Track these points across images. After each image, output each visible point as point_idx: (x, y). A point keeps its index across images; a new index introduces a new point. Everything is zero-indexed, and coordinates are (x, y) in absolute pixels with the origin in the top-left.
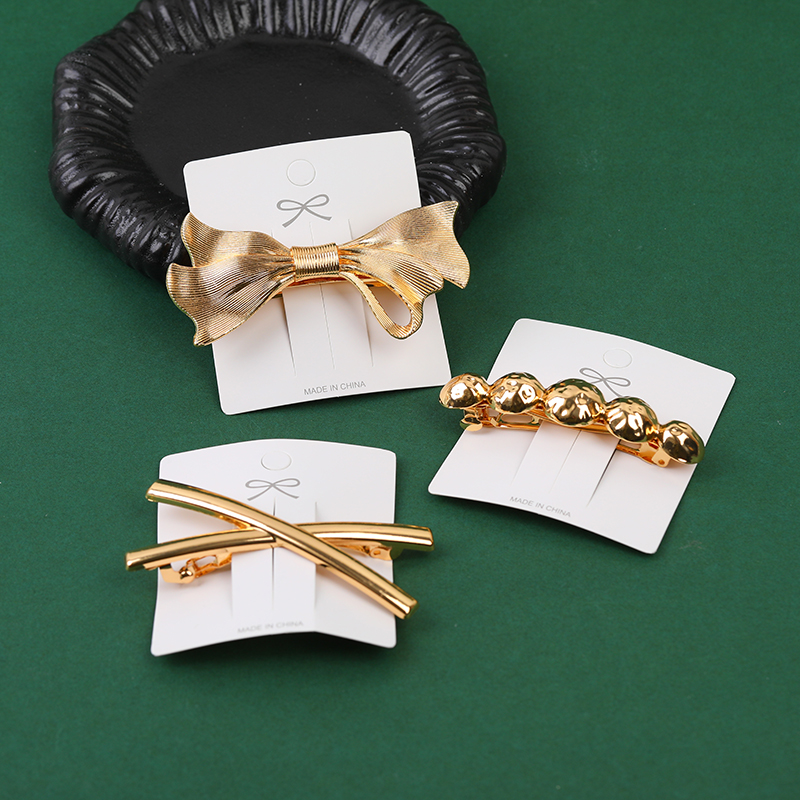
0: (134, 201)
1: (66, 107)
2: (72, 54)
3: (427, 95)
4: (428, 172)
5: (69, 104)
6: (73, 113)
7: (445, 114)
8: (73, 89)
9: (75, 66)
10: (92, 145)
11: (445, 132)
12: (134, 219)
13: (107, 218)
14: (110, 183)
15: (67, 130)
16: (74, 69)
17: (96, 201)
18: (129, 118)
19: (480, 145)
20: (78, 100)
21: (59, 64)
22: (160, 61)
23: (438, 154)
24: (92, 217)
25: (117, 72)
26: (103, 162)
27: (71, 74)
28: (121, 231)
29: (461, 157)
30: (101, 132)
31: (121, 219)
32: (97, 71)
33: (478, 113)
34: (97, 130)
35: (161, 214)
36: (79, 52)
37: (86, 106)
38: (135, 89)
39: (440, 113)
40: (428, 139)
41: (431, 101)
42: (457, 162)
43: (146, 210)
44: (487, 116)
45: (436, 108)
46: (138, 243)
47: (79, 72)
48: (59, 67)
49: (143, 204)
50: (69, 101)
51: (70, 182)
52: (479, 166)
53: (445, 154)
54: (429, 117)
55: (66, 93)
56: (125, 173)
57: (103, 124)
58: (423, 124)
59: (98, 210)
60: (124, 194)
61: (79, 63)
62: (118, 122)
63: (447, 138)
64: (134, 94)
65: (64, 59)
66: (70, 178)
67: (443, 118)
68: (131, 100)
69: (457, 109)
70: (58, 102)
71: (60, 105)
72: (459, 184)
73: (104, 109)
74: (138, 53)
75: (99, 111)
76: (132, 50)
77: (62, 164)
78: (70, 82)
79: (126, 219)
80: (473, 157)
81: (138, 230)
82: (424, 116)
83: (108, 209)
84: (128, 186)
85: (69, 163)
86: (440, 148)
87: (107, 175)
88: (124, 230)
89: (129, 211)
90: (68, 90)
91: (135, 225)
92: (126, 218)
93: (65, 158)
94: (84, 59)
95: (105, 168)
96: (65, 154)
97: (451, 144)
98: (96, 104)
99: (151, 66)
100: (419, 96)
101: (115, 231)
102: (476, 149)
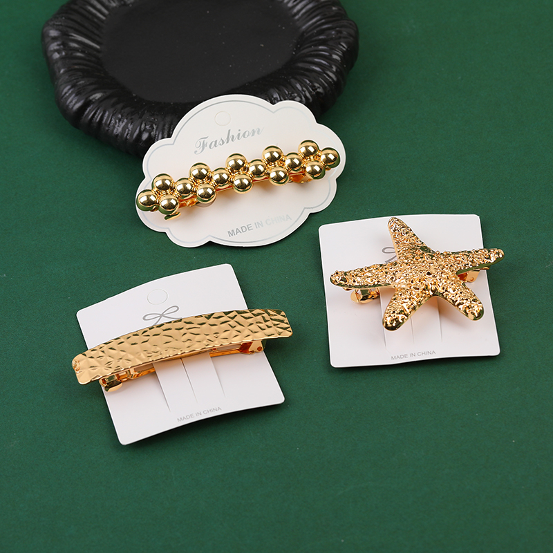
0: (122, 109)
1: (56, 56)
2: (51, 20)
3: (295, 3)
4: (312, 53)
5: (59, 53)
6: (62, 58)
7: (312, 13)
8: (59, 43)
9: (56, 28)
10: (83, 77)
11: (315, 25)
12: (125, 120)
13: (106, 123)
14: (101, 100)
15: (62, 71)
16: (56, 30)
17: (95, 114)
18: (100, 55)
19: (343, 29)
20: (64, 49)
21: (44, 28)
22: (110, 14)
23: (316, 40)
24: (95, 125)
25: (83, 26)
26: (93, 87)
27: (53, 33)
28: (118, 130)
29: (332, 39)
30: (85, 67)
31: (116, 122)
32: (72, 28)
33: (334, 8)
34: (81, 67)
35: (143, 113)
36: (55, 17)
37: (70, 52)
38: (98, 36)
39: (308, 14)
40: (303, 32)
41: (299, 7)
42: (330, 43)
43: (132, 113)
44: (340, 10)
45: (304, 11)
46: (132, 135)
47: (60, 30)
48: (45, 30)
49: (128, 110)
50: (58, 51)
51: (75, 104)
52: (345, 43)
53: (320, 40)
54: (300, 18)
55: (54, 46)
56: (109, 92)
57: (85, 62)
58: (298, 23)
59: (98, 120)
60: (113, 105)
61: (58, 25)
62: (93, 59)
63: (318, 29)
64: (98, 39)
65: (47, 24)
66: (74, 102)
67: (311, 16)
68: (98, 43)
69: (319, 8)
70: (49, 54)
71: (51, 56)
72: (335, 57)
73: (82, 52)
74: (94, 11)
75: (79, 54)
76: (89, 10)
77: (66, 93)
78: (55, 39)
79: (119, 122)
80: (340, 38)
81: (130, 127)
82: (297, 17)
83: (105, 118)
84: (114, 100)
85: (70, 92)
86: (315, 36)
87: (98, 96)
88: (120, 129)
89: (120, 116)
90: (56, 44)
91: (127, 124)
92: (120, 120)
93: (66, 89)
94: (60, 21)
95: (95, 91)
96: (66, 86)
97: (322, 32)
98: (76, 50)
99: (104, 18)
100: (290, 5)
101: (113, 131)
102: (340, 32)
